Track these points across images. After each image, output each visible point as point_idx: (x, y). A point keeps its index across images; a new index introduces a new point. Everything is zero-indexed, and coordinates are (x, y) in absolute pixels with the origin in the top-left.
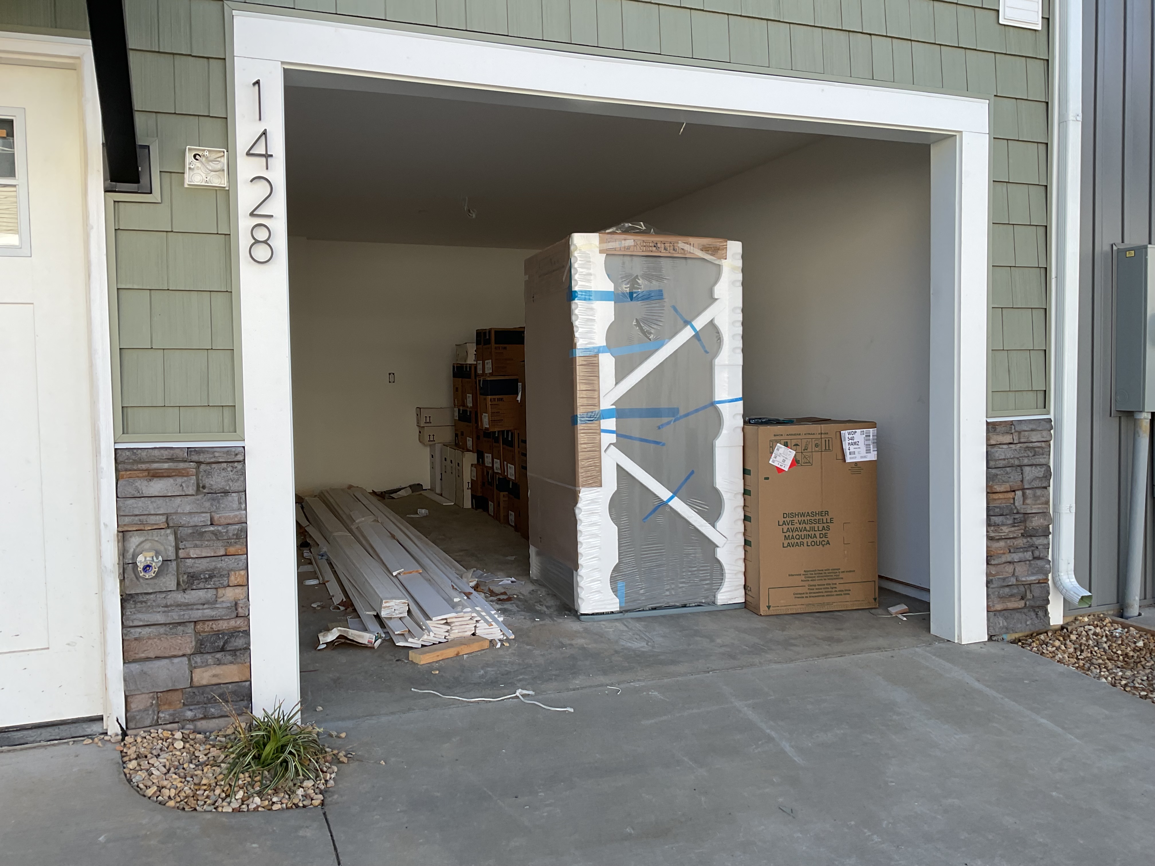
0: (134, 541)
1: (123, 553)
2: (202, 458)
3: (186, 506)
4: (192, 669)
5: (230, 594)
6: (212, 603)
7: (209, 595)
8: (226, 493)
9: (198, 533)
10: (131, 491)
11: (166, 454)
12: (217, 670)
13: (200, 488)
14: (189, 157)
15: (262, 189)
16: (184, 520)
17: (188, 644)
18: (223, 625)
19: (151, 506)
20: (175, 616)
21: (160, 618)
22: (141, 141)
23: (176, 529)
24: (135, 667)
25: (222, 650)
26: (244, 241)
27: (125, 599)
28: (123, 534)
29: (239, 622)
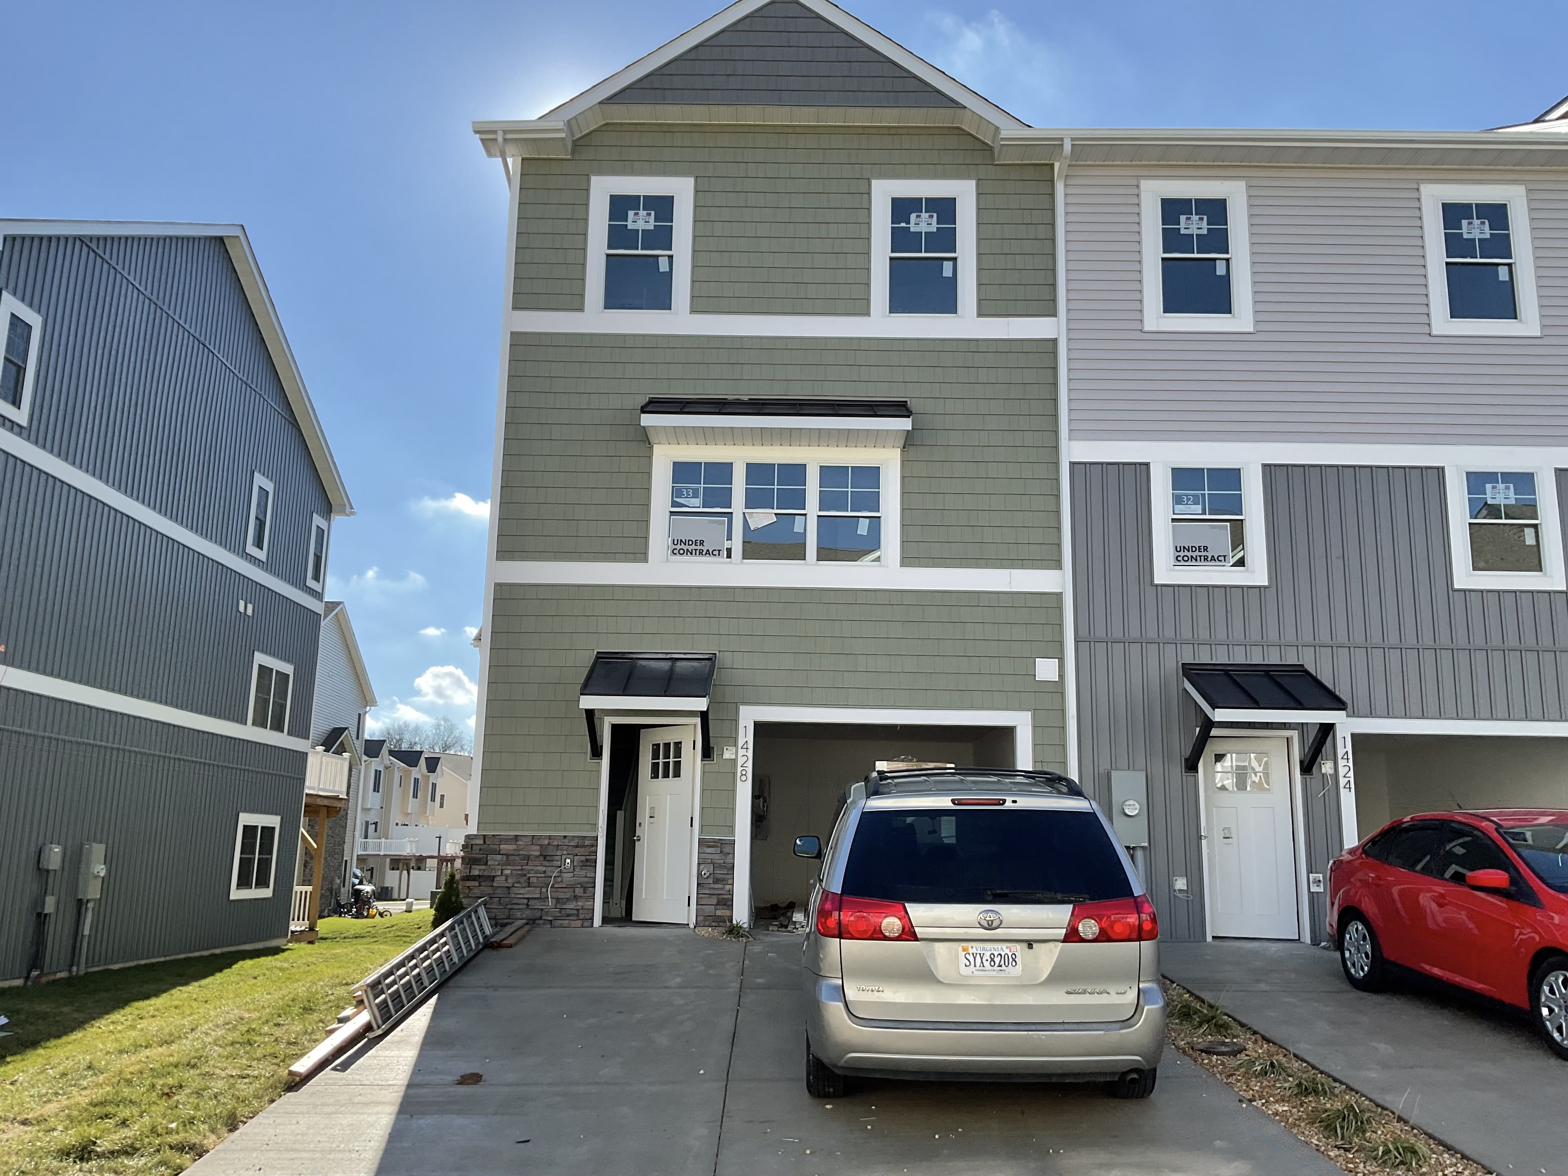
0: (702, 866)
1: (698, 870)
2: (723, 842)
3: (717, 857)
4: (716, 909)
5: (728, 887)
6: (722, 889)
7: (722, 886)
8: (729, 854)
9: (721, 867)
10: (701, 851)
11: (712, 840)
12: (723, 911)
13: (721, 852)
14: (725, 749)
15: (745, 758)
16: (716, 861)
17: (715, 902)
18: (725, 896)
19: (707, 856)
20: (712, 892)
21: (707, 892)
22: (711, 746)
23: (714, 864)
24: (700, 907)
25: (725, 905)
26: (739, 774)
27: (698, 884)
28: (699, 864)
29: (730, 896)
